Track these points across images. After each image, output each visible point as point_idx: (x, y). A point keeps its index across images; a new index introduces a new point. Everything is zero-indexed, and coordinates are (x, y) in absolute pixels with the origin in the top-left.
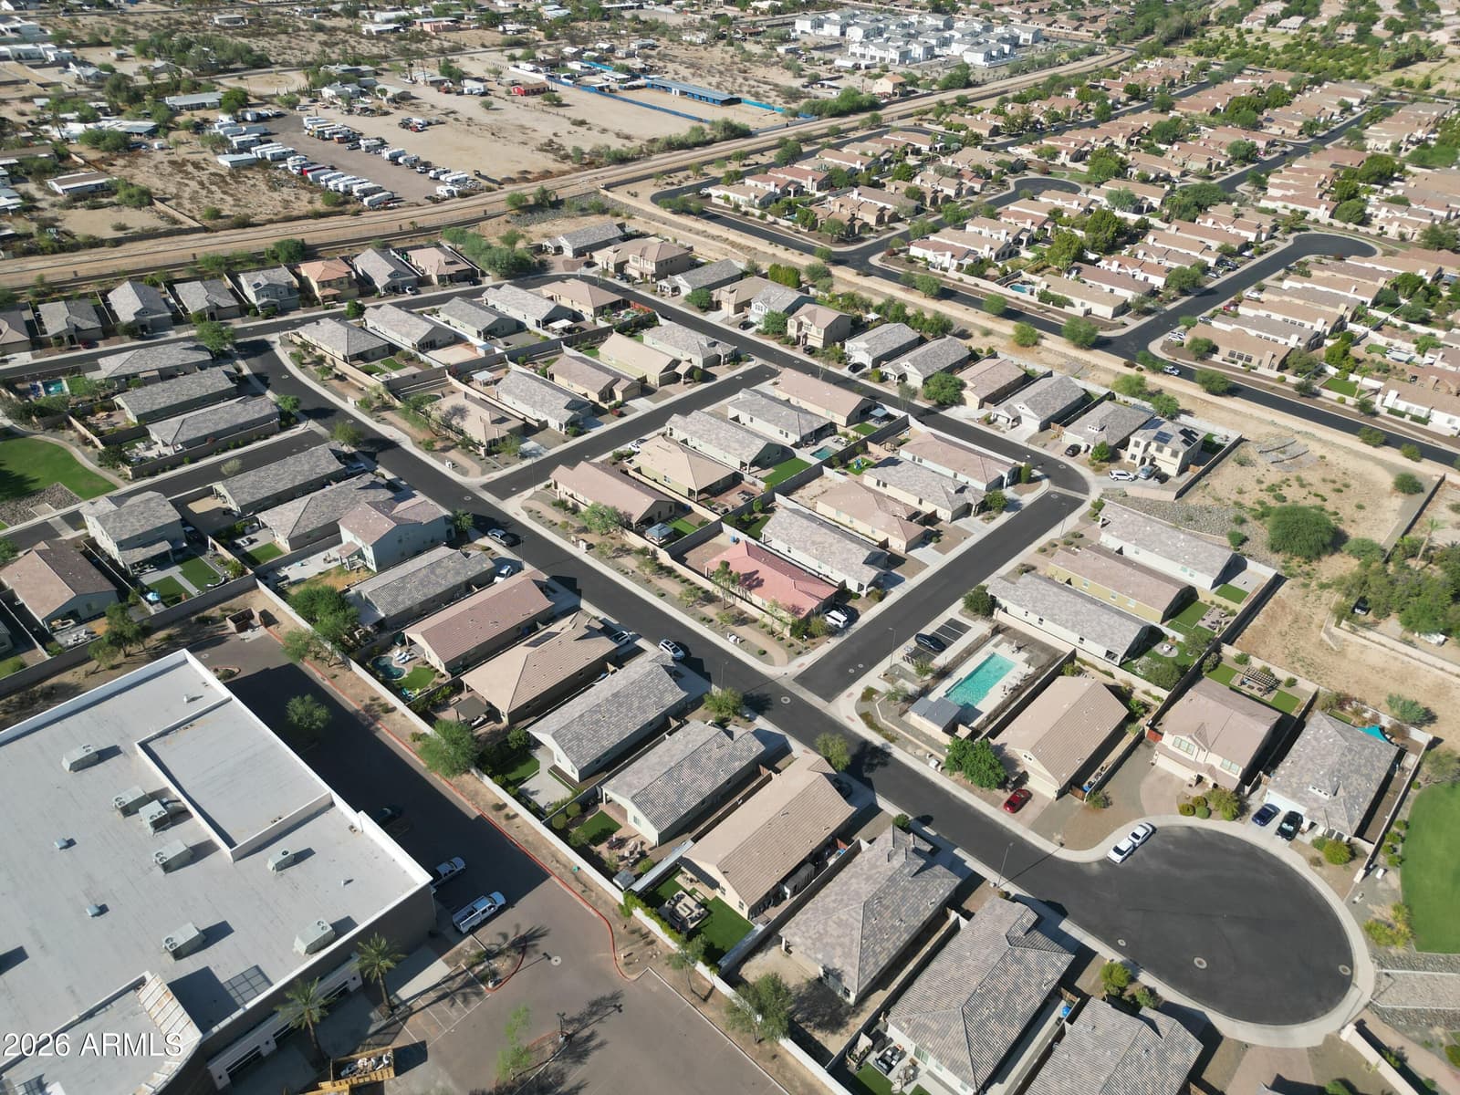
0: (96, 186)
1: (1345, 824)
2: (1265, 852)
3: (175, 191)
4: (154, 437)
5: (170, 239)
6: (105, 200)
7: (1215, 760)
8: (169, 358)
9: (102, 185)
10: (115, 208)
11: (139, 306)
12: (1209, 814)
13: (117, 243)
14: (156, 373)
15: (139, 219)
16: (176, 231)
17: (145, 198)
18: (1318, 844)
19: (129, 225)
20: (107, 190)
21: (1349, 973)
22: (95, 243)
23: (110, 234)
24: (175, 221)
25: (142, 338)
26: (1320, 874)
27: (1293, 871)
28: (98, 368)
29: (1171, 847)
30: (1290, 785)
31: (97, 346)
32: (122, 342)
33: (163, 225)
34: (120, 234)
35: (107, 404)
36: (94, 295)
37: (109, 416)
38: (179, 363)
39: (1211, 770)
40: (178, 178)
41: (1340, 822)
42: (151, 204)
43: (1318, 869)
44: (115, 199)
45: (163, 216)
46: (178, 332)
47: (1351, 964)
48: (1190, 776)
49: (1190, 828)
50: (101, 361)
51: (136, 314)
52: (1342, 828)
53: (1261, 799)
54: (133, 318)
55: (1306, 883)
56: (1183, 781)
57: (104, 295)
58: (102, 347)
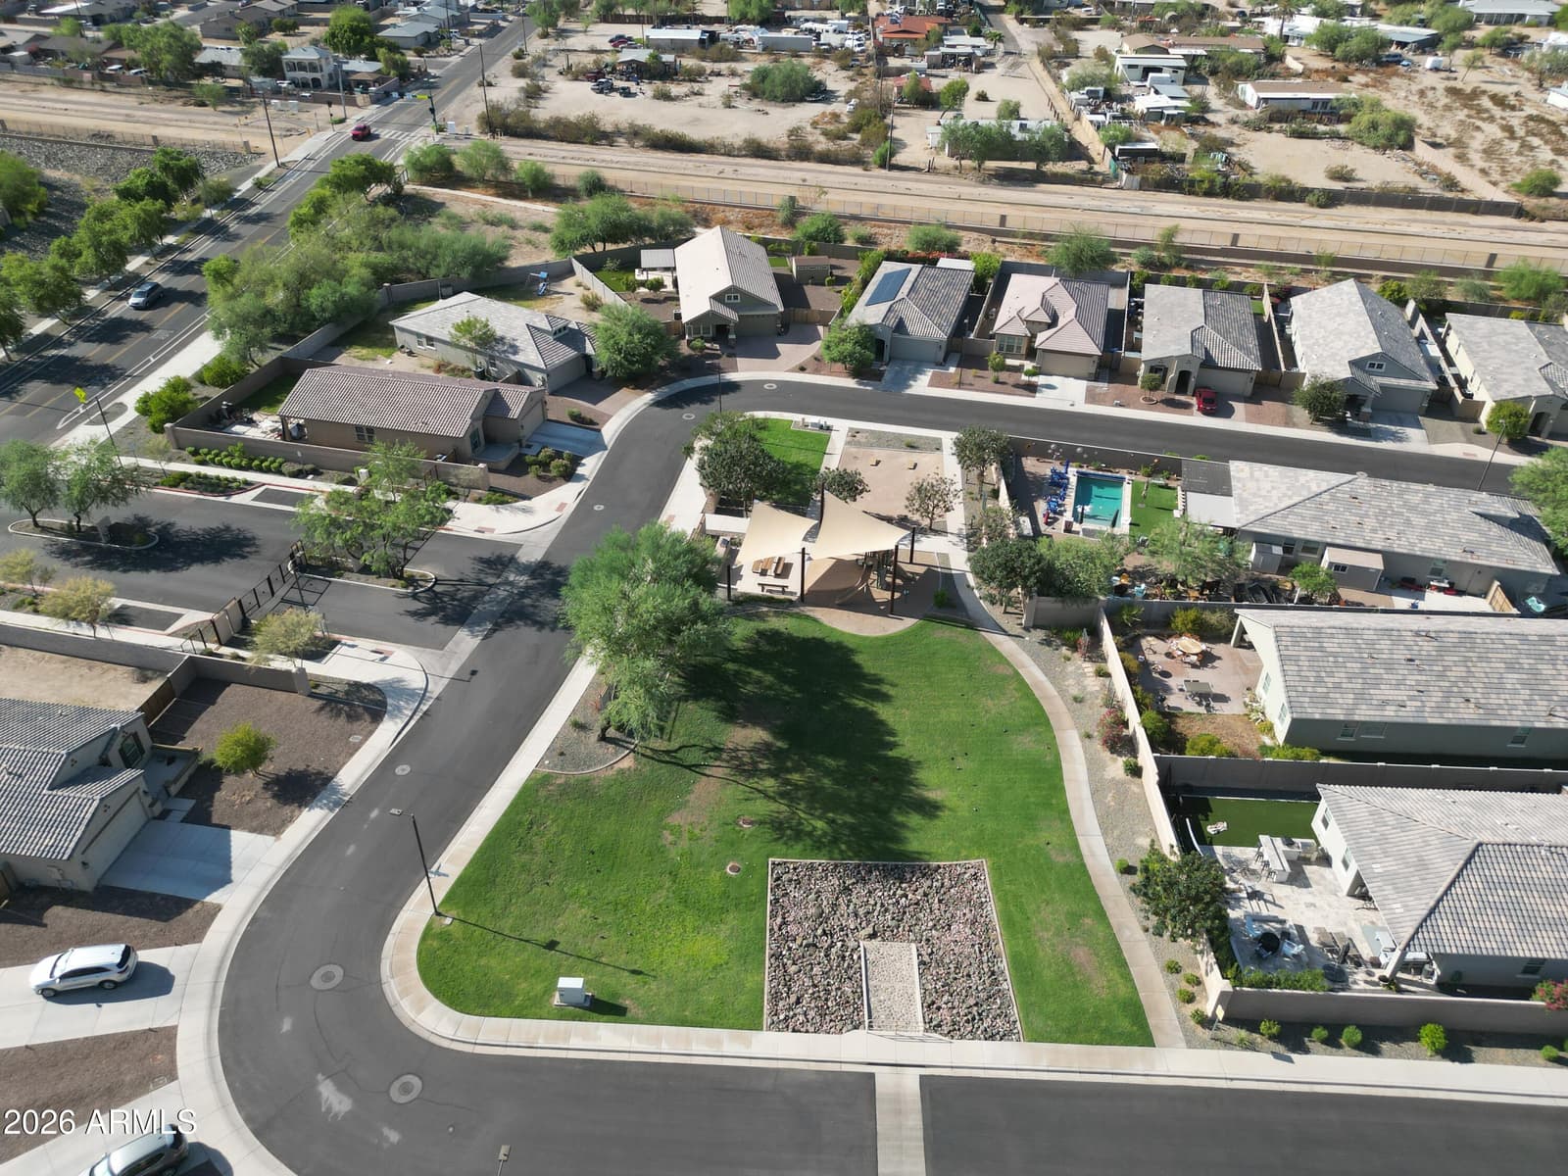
0: (1316, 102)
3: (1454, 135)
4: (1330, 836)
5: (1437, 215)
6: (1321, 128)
8: (1431, 529)
9: (1326, 102)
10: (1338, 143)
11: (1369, 345)
13: (1330, 200)
14: (1376, 563)
15: (1377, 169)
16: (1452, 202)
17: (1400, 136)
19: (1358, 174)
20: (1330, 112)
22: (1286, 192)
23: (1319, 181)
24: (1451, 183)
25: (1340, 427)
28: (1220, 486)
31: (1228, 413)
32: (1288, 422)
33: (1428, 188)
34: (1339, 186)
35: (1213, 618)
36: (1258, 291)
37: (1206, 659)
38: (1455, 555)
40: (1462, 114)
42: (1408, 145)
44: (1342, 128)
45: (1425, 171)
46: (1433, 439)
50: (1240, 470)
51: (1353, 363)
54: (1345, 373)
57: (1283, 296)
58: (1241, 421)
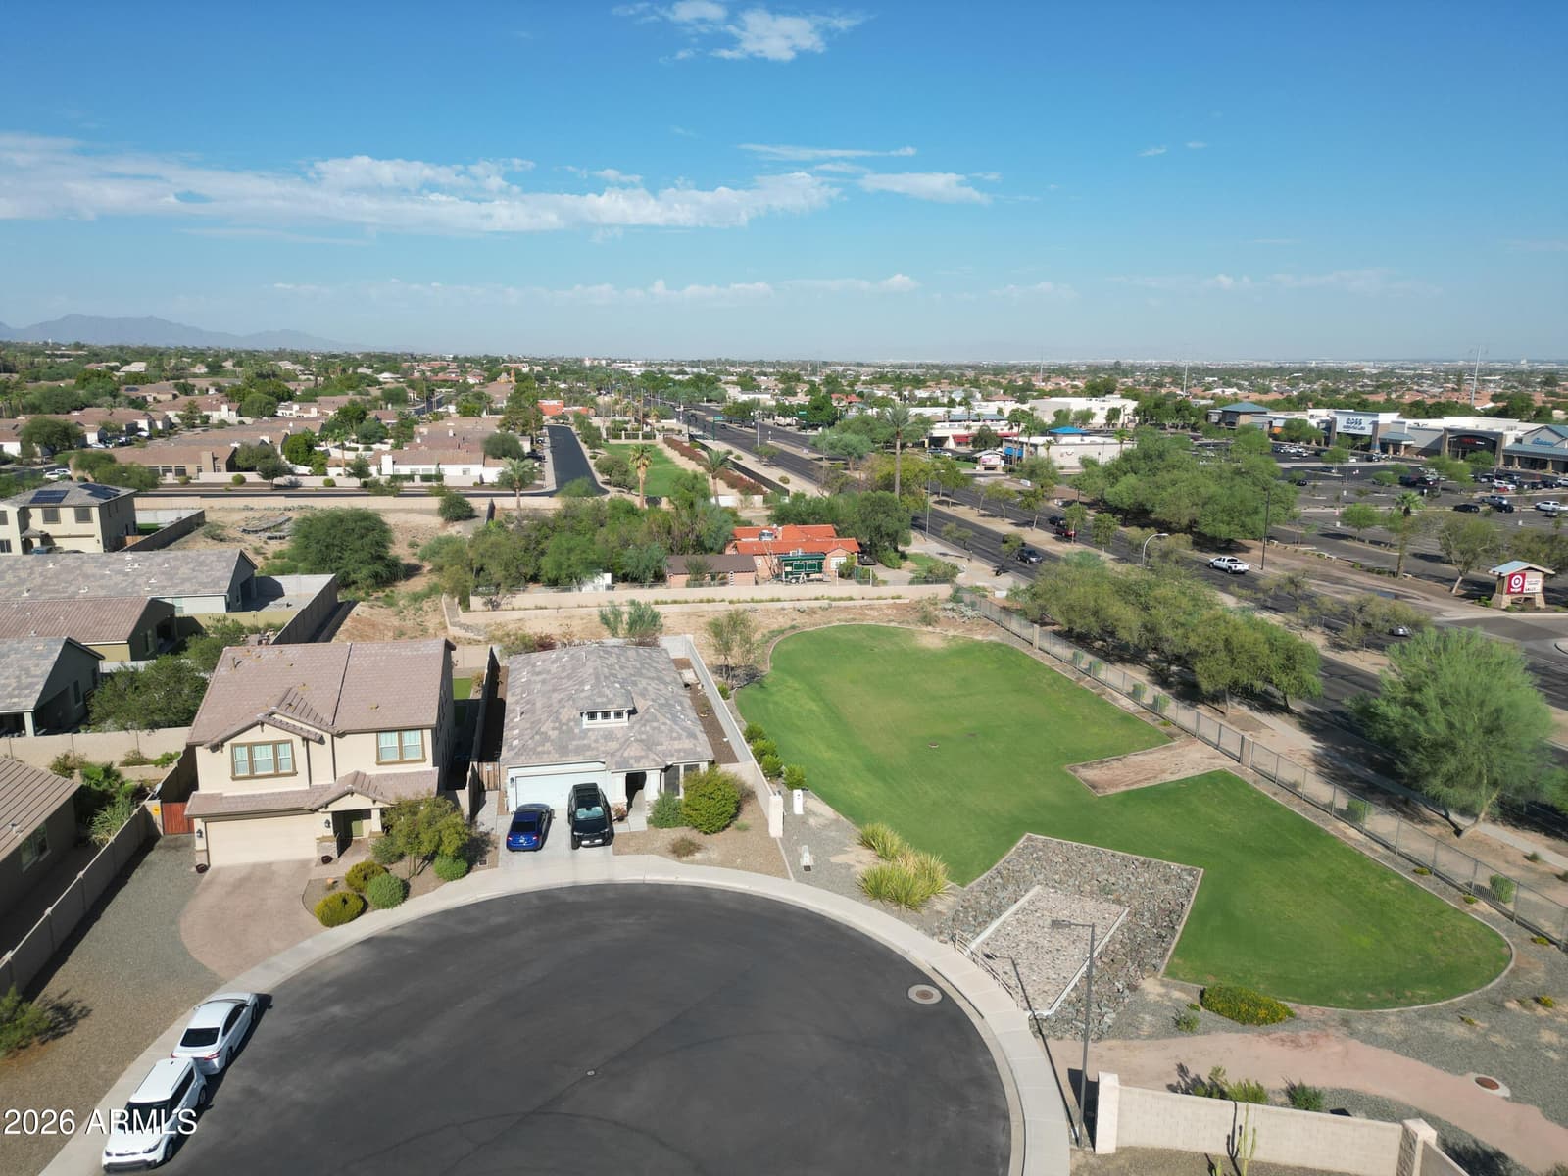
1: (687, 744)
2: (576, 889)
7: (358, 755)
12: (405, 891)
18: (664, 816)
21: (937, 997)
26: (710, 863)
27: (658, 889)
29: (337, 1010)
30: (546, 738)
39: (359, 783)
41: (677, 745)
43: (698, 856)
47: (919, 976)
48: (311, 835)
49: (368, 942)
52: (688, 752)
53: (502, 808)
55: (702, 893)
56: (304, 864)
